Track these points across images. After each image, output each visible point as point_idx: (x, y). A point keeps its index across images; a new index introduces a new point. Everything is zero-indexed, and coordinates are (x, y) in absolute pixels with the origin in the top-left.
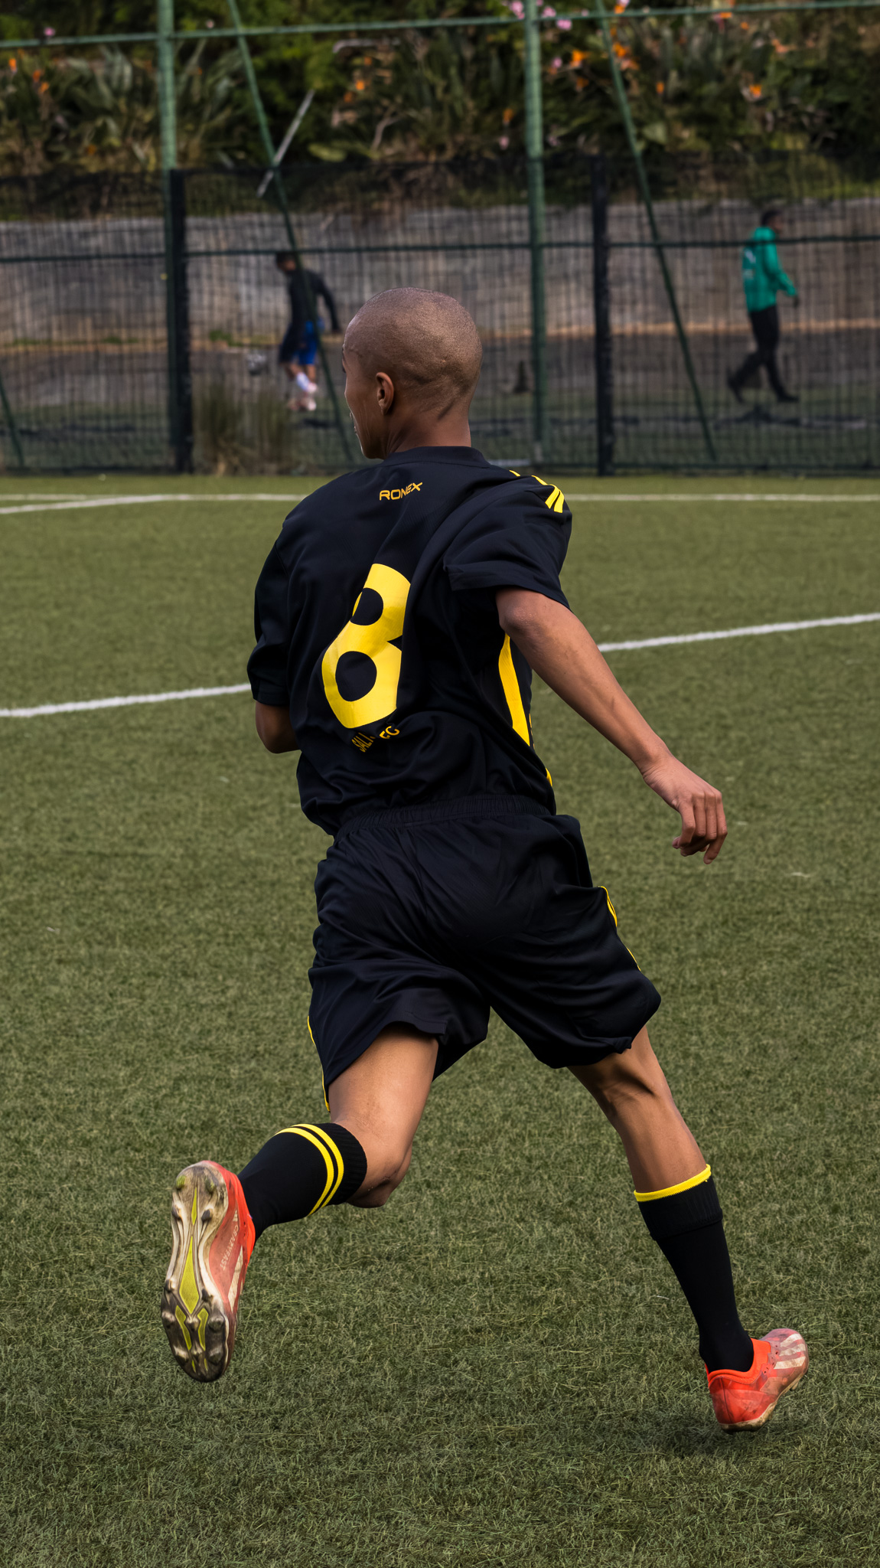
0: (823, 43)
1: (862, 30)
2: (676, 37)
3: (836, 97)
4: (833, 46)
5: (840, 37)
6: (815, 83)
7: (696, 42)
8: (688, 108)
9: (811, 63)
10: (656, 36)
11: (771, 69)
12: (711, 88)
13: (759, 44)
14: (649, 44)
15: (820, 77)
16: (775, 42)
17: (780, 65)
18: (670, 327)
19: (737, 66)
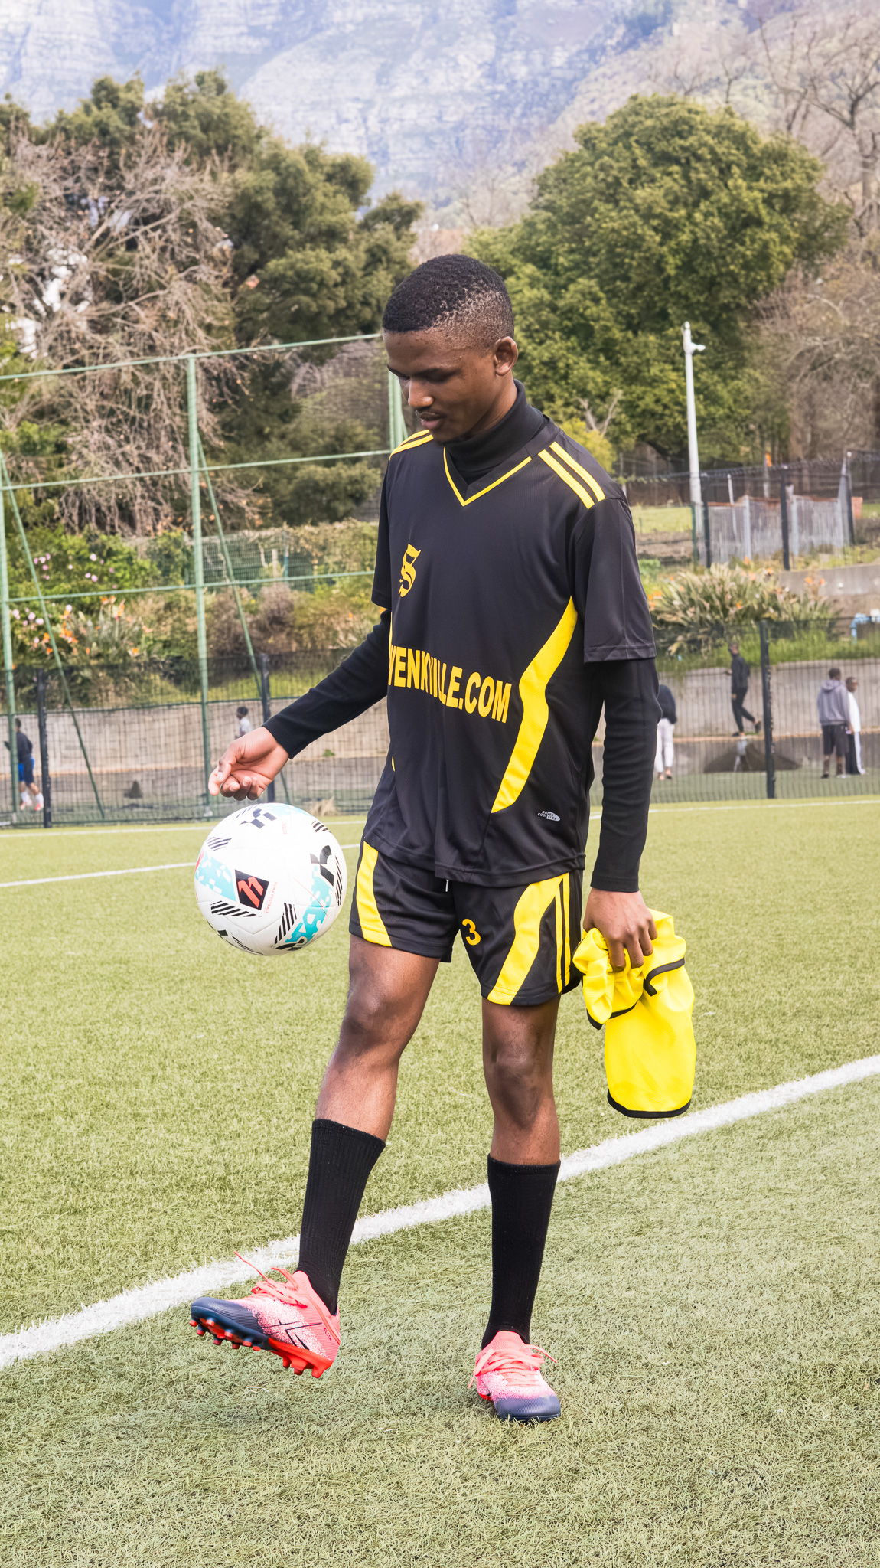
0: (169, 628)
1: (187, 621)
2: (95, 625)
3: (175, 653)
4: (174, 630)
5: (177, 624)
6: (165, 647)
7: (105, 627)
8: (102, 661)
9: (164, 638)
10: (86, 626)
11: (143, 640)
12: (113, 651)
13: (136, 628)
14: (82, 630)
15: (167, 645)
16: (144, 627)
17: (148, 639)
18: (85, 770)
19: (125, 640)
